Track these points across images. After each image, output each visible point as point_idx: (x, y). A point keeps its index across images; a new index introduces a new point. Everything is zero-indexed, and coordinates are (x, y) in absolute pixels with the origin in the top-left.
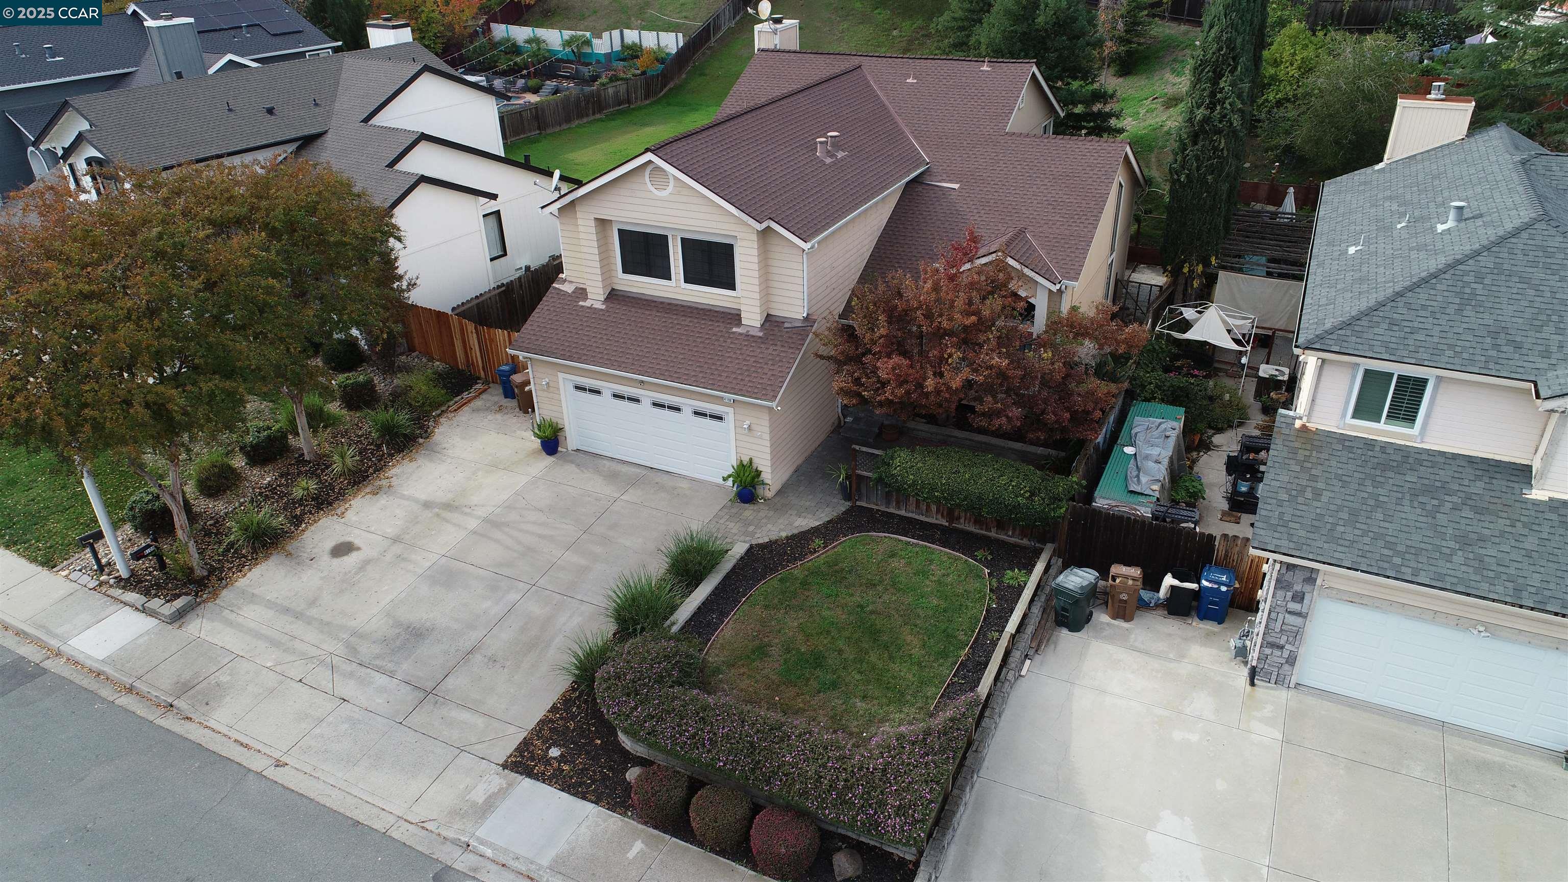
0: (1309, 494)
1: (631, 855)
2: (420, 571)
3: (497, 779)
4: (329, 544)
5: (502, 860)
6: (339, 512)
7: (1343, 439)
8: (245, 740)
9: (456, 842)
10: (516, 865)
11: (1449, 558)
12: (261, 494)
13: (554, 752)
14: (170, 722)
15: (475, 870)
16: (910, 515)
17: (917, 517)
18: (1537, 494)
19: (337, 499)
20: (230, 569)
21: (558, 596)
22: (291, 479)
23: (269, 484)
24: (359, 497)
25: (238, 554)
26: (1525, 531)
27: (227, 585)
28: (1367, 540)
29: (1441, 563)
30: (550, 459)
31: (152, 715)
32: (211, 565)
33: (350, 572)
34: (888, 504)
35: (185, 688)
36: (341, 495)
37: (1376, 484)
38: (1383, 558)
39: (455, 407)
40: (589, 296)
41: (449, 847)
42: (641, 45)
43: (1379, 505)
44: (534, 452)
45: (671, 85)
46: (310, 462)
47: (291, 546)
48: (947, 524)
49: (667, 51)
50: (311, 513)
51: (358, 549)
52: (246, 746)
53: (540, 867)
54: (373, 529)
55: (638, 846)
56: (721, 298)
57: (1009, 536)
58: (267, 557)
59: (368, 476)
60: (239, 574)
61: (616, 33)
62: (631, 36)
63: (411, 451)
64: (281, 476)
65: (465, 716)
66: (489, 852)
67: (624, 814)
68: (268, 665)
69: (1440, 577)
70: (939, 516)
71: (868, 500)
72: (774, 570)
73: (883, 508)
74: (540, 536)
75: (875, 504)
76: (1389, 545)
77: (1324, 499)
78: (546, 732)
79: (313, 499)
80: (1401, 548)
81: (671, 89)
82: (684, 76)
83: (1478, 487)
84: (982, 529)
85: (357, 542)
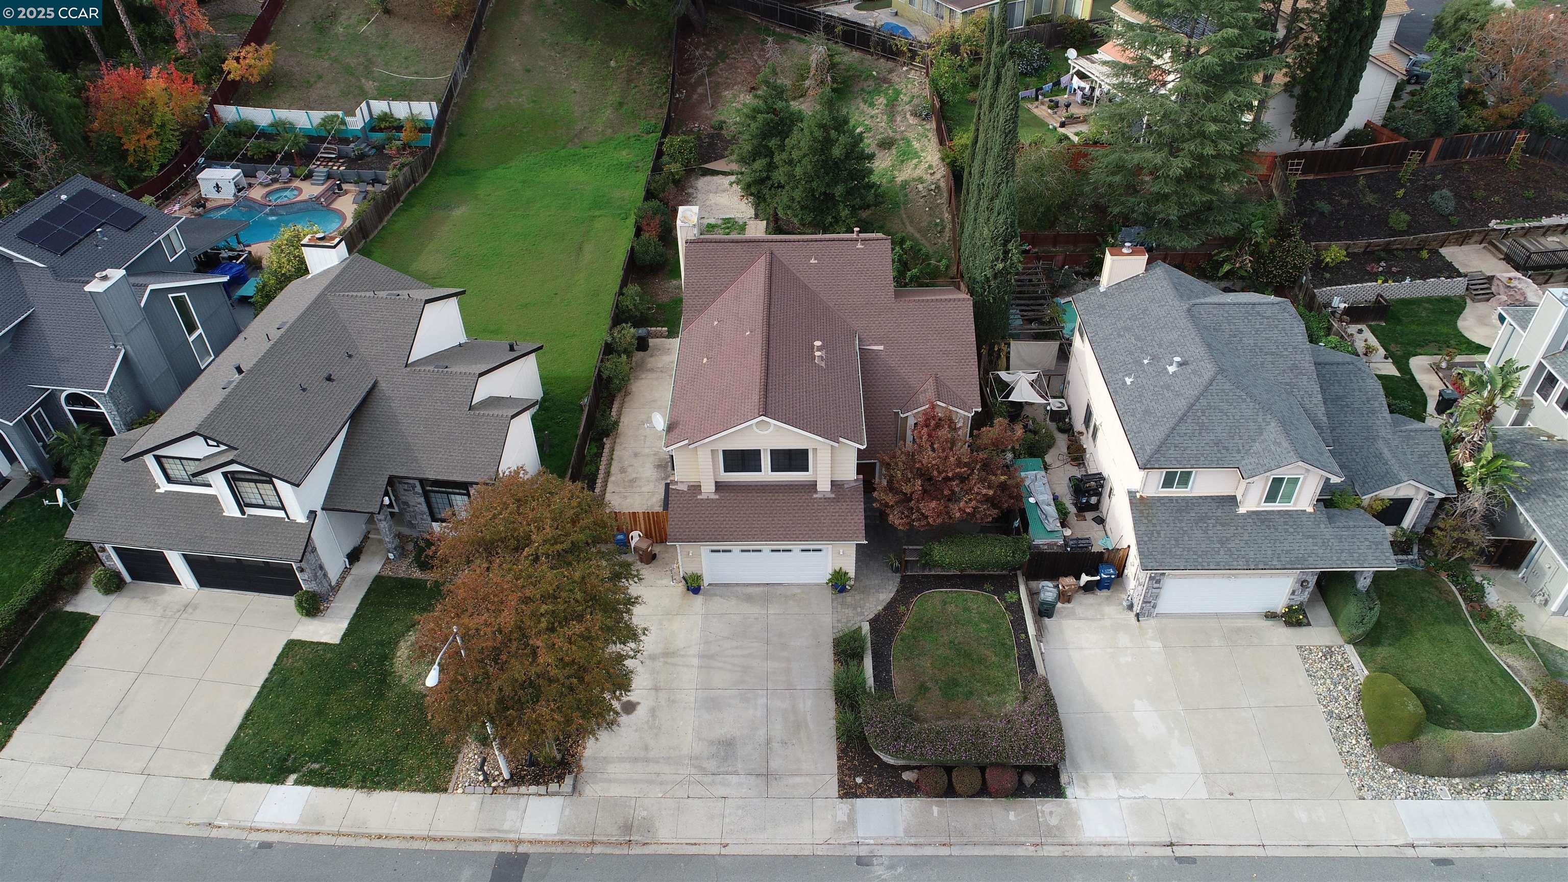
0: (1156, 535)
1: (935, 814)
2: (693, 705)
3: (843, 807)
5: (880, 842)
7: (1160, 499)
8: (693, 841)
9: (851, 844)
10: (888, 842)
11: (1218, 553)
13: (859, 780)
14: (637, 850)
15: (871, 852)
16: (938, 573)
17: (942, 573)
18: (1242, 510)
20: (571, 747)
21: (787, 692)
26: (1242, 531)
27: (580, 758)
28: (1186, 553)
29: (1216, 556)
30: (698, 597)
31: (625, 851)
33: (648, 720)
34: (924, 571)
35: (628, 828)
37: (1181, 521)
38: (1195, 560)
40: (703, 489)
41: (849, 848)
42: (392, 114)
43: (1185, 532)
44: (684, 595)
45: (438, 151)
48: (960, 573)
49: (422, 120)
51: (638, 703)
52: (695, 844)
53: (902, 838)
55: (935, 809)
56: (799, 476)
60: (580, 748)
61: (364, 106)
62: (379, 107)
65: (797, 780)
66: (872, 842)
67: (916, 797)
68: (660, 795)
69: (1218, 564)
70: (955, 571)
72: (893, 635)
73: (921, 573)
74: (743, 656)
75: (916, 572)
76: (1195, 553)
77: (1162, 535)
78: (846, 772)
80: (1200, 553)
81: (439, 156)
83: (1219, 513)
85: (633, 699)
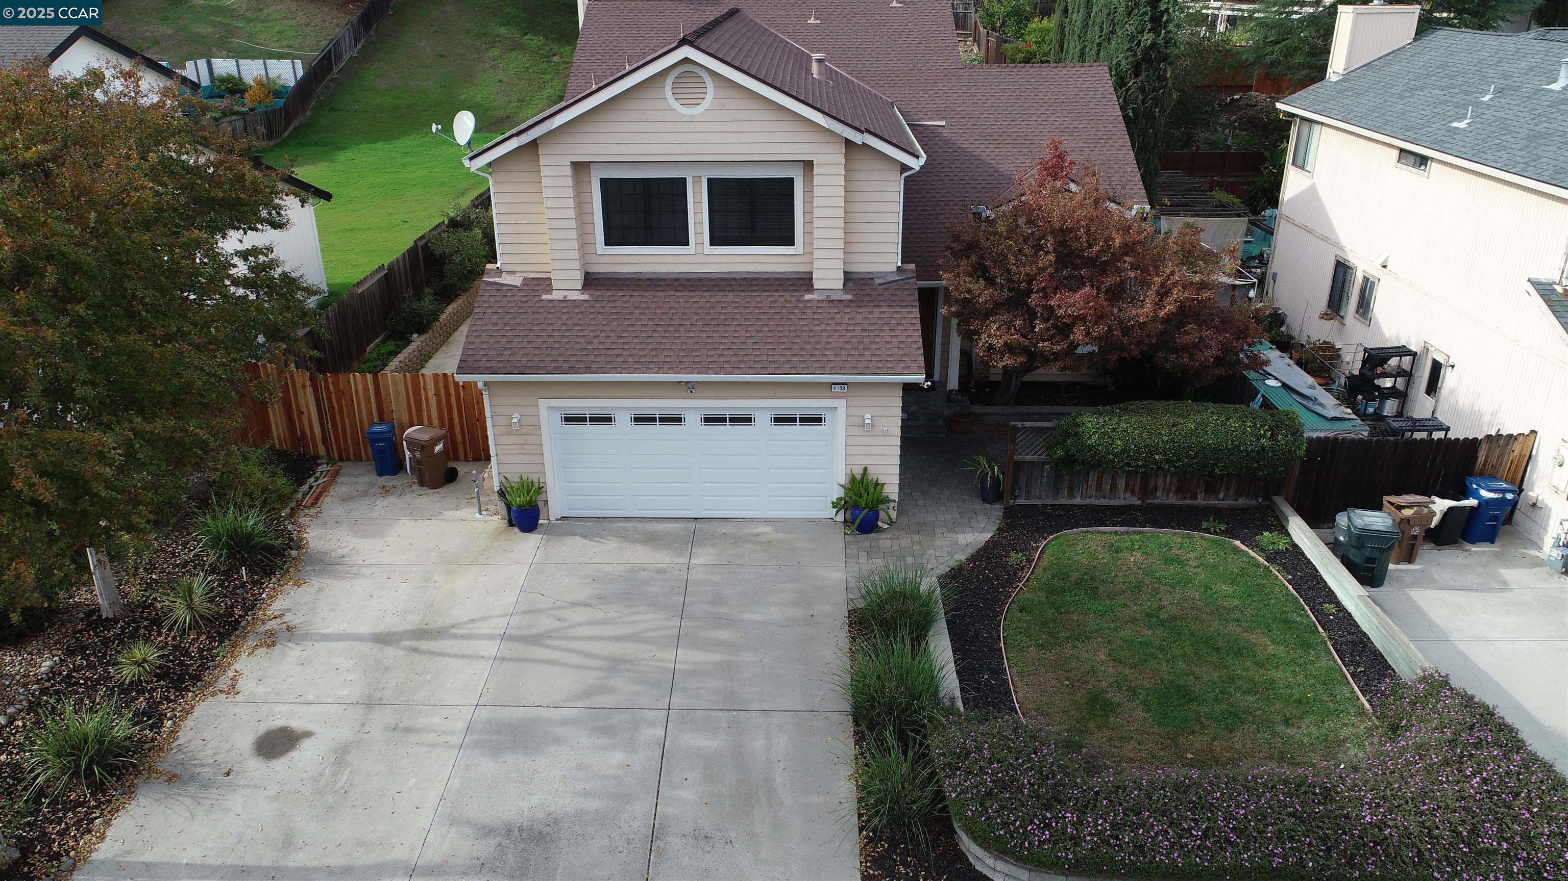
2: (456, 740)
4: (245, 741)
6: (223, 683)
12: (44, 691)
16: (1088, 501)
17: (1097, 502)
19: (203, 667)
20: (63, 833)
21: (726, 714)
22: (94, 654)
23: (53, 673)
24: (244, 656)
25: (63, 805)
27: (74, 866)
30: (533, 539)
32: (19, 838)
33: (321, 774)
34: (1056, 492)
36: (207, 660)
39: (308, 500)
40: (555, 285)
42: (241, 79)
44: (498, 534)
45: (295, 123)
46: (116, 620)
47: (167, 762)
48: (1139, 502)
49: (282, 82)
50: (168, 699)
51: (308, 734)
54: (311, 697)
56: (769, 260)
57: (1219, 500)
58: (130, 792)
59: (237, 622)
60: (87, 837)
61: (202, 63)
62: (224, 66)
63: (288, 571)
64: (71, 652)
70: (1128, 495)
71: (1029, 495)
72: (999, 601)
73: (1050, 501)
74: (618, 639)
75: (1041, 497)
79: (160, 677)
81: (295, 129)
82: (309, 113)
84: (1185, 498)
85: (296, 724)
